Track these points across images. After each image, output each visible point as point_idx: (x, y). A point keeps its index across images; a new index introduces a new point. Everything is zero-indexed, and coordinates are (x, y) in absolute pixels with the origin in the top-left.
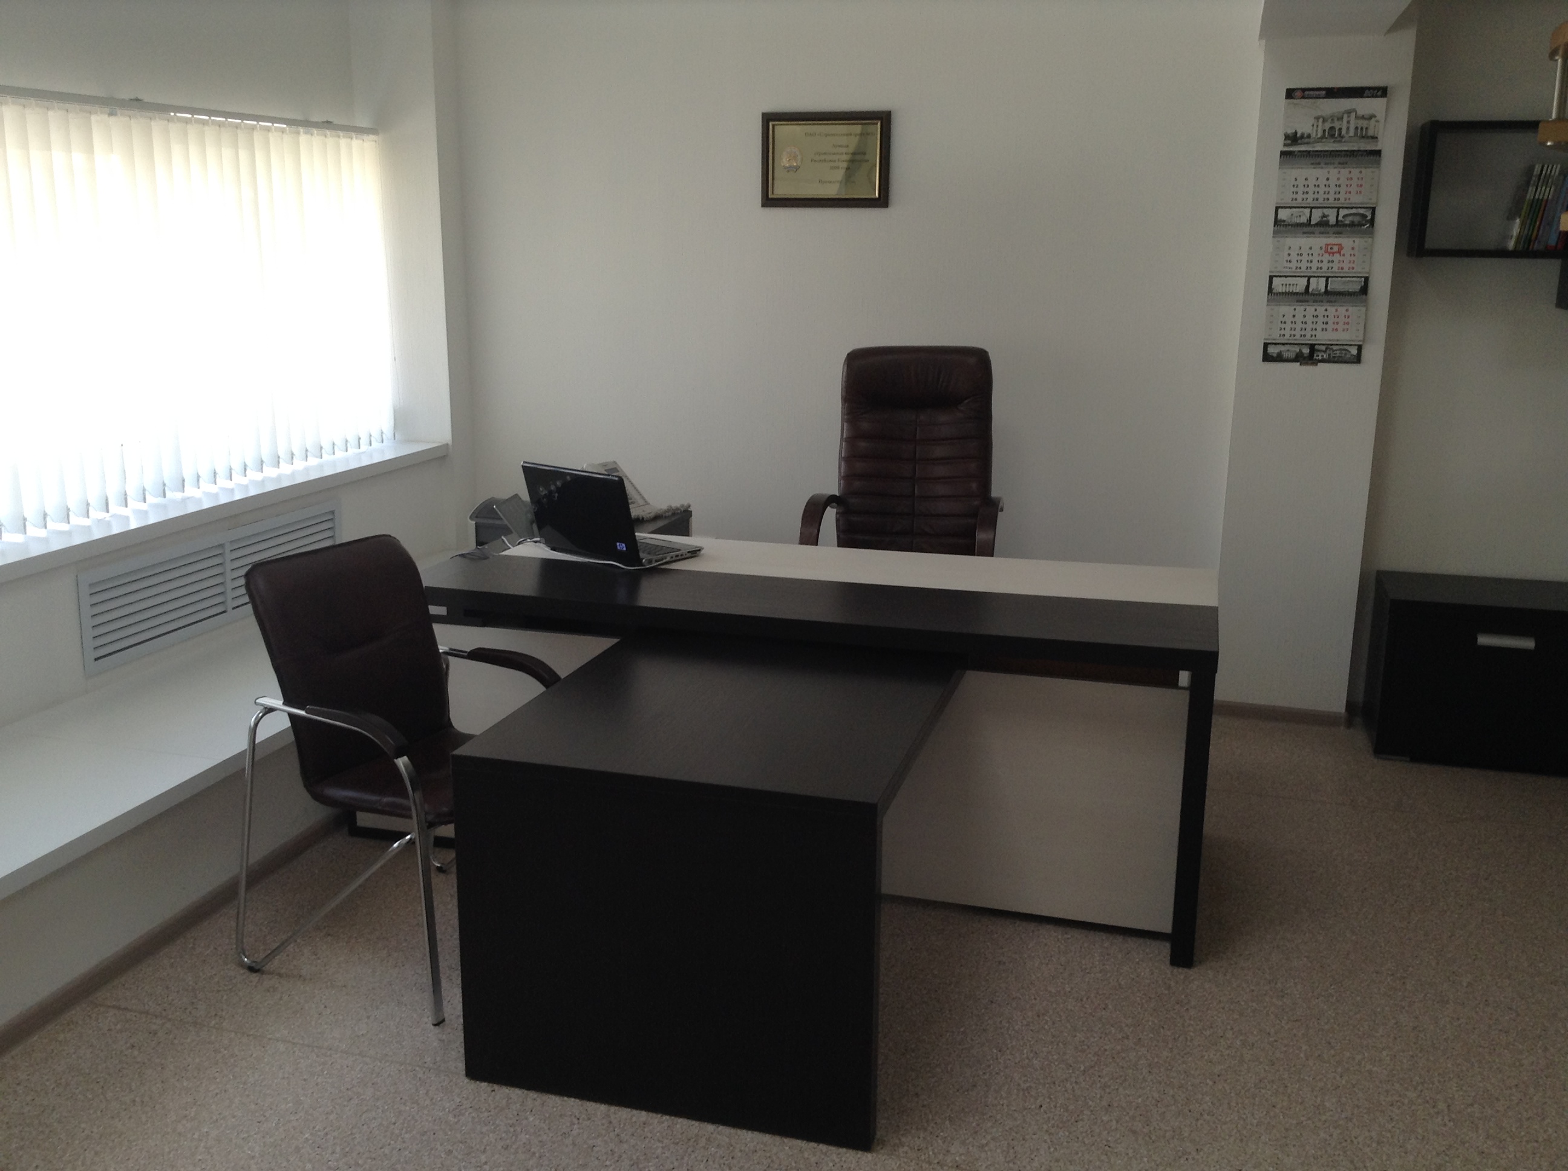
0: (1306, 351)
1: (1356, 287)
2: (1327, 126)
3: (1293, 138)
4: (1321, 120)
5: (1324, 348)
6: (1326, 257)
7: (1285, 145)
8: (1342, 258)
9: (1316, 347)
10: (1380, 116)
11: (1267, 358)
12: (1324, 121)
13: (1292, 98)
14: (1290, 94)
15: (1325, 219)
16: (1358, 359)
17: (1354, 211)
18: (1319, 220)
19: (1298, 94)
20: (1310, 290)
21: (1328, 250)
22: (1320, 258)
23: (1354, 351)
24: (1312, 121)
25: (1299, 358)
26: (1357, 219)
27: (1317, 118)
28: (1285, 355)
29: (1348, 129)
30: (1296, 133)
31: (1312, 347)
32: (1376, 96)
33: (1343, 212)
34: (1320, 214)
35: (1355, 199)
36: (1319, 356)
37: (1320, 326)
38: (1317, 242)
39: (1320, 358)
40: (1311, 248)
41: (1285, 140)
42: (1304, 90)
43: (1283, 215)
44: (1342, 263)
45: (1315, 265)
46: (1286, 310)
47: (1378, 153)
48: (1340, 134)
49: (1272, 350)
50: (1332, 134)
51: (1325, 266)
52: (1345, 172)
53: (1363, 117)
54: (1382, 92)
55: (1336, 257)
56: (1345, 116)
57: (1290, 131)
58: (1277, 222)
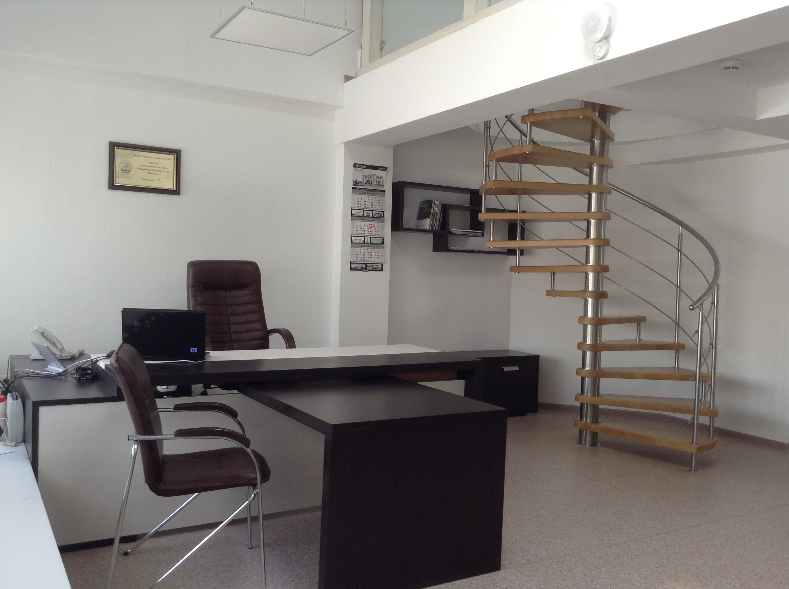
0: (364, 266)
1: (381, 242)
2: (367, 179)
3: (356, 183)
4: (365, 177)
5: (370, 265)
6: (370, 230)
7: (353, 185)
8: (375, 230)
9: (368, 265)
10: (384, 178)
11: (352, 269)
12: (366, 177)
13: (355, 167)
14: (355, 165)
15: (368, 215)
16: (382, 270)
17: (377, 212)
18: (366, 215)
19: (357, 166)
20: (365, 242)
21: (370, 227)
22: (368, 230)
23: (381, 267)
24: (362, 177)
25: (362, 269)
26: (379, 216)
27: (363, 176)
28: (358, 268)
29: (374, 181)
30: (357, 181)
31: (366, 264)
32: (383, 170)
33: (374, 213)
34: (367, 213)
35: (378, 208)
36: (369, 268)
37: (369, 256)
38: (367, 223)
39: (369, 269)
40: (364, 226)
41: (353, 183)
42: (359, 164)
43: (354, 212)
44: (375, 232)
45: (366, 232)
46: (358, 250)
47: (384, 191)
48: (371, 183)
49: (353, 266)
50: (368, 182)
51: (370, 233)
52: (374, 197)
53: (378, 177)
54: (385, 169)
55: (373, 230)
56: (373, 176)
57: (355, 180)
58: (352, 215)
